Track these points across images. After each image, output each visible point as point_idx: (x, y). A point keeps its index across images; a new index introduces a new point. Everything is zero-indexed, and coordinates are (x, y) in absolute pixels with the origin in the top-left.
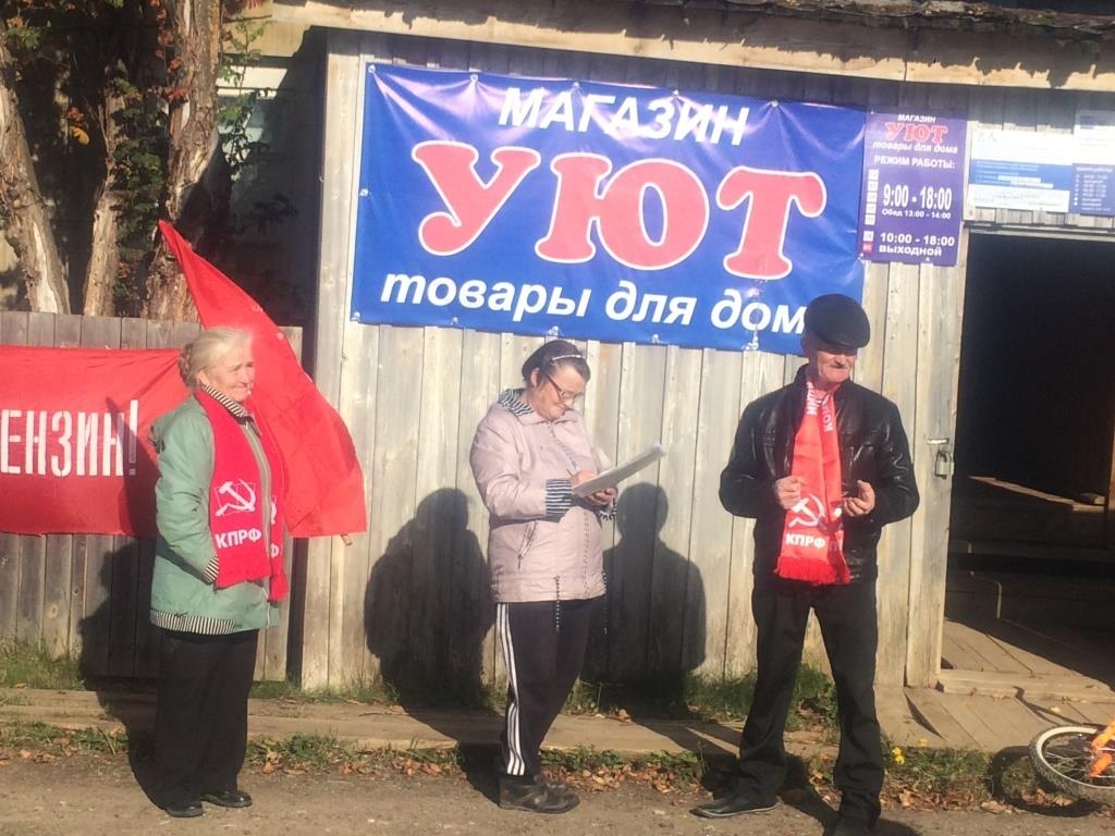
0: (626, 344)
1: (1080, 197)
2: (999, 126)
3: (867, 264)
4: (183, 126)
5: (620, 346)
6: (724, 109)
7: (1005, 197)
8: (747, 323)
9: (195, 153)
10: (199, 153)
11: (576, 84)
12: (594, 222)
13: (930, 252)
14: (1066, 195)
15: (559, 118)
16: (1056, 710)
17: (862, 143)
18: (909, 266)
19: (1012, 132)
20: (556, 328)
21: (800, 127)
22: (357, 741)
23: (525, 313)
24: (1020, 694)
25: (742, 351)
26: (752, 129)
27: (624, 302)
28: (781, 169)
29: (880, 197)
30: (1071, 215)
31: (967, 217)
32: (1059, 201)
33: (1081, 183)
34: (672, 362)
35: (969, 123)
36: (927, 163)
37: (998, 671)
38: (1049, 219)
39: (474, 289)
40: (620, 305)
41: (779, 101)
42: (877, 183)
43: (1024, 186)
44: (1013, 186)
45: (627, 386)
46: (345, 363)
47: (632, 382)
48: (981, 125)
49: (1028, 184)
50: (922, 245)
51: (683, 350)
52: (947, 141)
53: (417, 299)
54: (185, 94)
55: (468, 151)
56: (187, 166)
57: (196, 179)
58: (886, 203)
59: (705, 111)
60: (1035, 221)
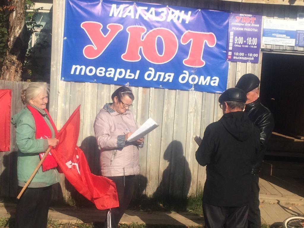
0: (151, 88)
1: (299, 41)
2: (272, 18)
3: (230, 62)
4: (13, 19)
5: (149, 89)
6: (183, 12)
7: (274, 41)
8: (190, 82)
9: (17, 27)
10: (18, 27)
11: (135, 3)
12: (141, 48)
13: (250, 59)
14: (294, 40)
15: (129, 14)
16: (290, 208)
17: (228, 23)
18: (243, 63)
19: (277, 20)
20: (128, 83)
21: (208, 18)
22: (58, 221)
23: (118, 78)
24: (278, 203)
25: (189, 91)
26: (192, 18)
27: (151, 75)
28: (201, 31)
29: (234, 41)
30: (295, 47)
31: (262, 47)
32: (292, 42)
33: (299, 37)
34: (166, 94)
35: (263, 16)
36: (249, 30)
37: (271, 194)
38: (288, 48)
39: (101, 70)
40: (149, 76)
41: (201, 9)
42: (233, 36)
43: (281, 37)
44: (277, 37)
45: (152, 102)
46: (59, 94)
47: (153, 100)
48: (267, 17)
49: (282, 37)
50: (247, 56)
51: (170, 90)
52: (256, 22)
53: (83, 73)
54: (13, 8)
55: (100, 25)
56: (14, 31)
57: (17, 35)
58: (236, 43)
59: (177, 12)
60: (284, 49)
